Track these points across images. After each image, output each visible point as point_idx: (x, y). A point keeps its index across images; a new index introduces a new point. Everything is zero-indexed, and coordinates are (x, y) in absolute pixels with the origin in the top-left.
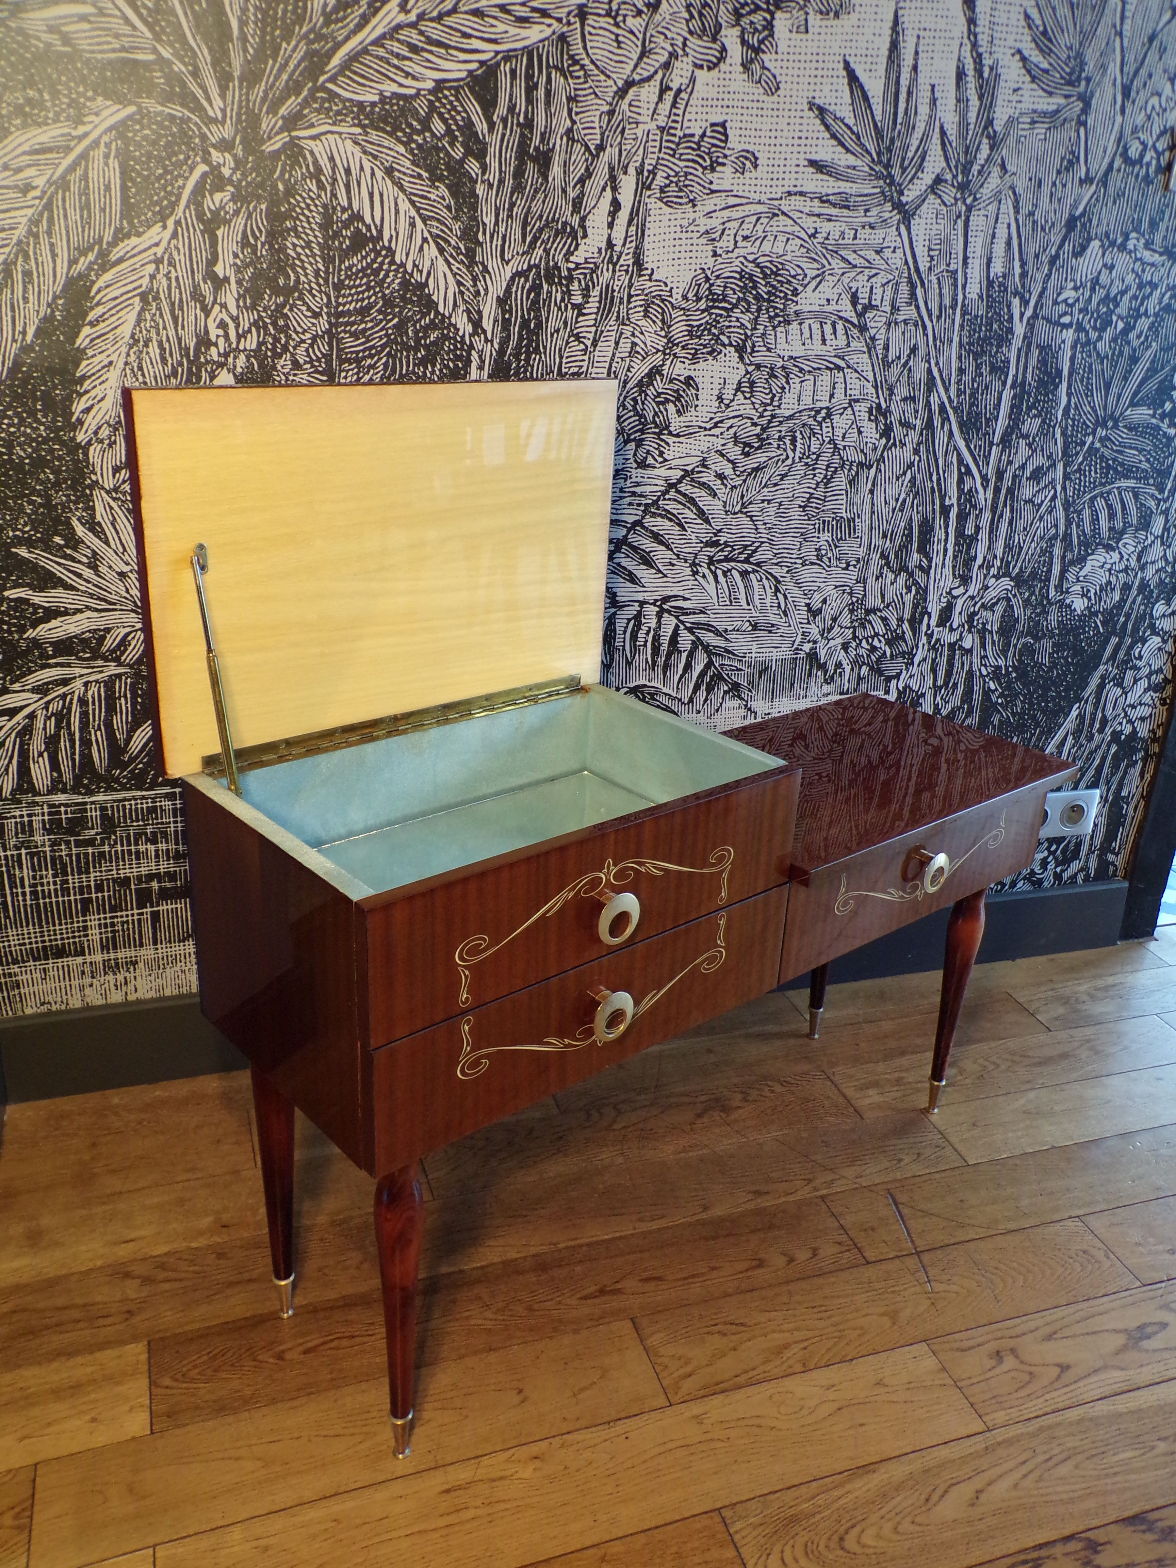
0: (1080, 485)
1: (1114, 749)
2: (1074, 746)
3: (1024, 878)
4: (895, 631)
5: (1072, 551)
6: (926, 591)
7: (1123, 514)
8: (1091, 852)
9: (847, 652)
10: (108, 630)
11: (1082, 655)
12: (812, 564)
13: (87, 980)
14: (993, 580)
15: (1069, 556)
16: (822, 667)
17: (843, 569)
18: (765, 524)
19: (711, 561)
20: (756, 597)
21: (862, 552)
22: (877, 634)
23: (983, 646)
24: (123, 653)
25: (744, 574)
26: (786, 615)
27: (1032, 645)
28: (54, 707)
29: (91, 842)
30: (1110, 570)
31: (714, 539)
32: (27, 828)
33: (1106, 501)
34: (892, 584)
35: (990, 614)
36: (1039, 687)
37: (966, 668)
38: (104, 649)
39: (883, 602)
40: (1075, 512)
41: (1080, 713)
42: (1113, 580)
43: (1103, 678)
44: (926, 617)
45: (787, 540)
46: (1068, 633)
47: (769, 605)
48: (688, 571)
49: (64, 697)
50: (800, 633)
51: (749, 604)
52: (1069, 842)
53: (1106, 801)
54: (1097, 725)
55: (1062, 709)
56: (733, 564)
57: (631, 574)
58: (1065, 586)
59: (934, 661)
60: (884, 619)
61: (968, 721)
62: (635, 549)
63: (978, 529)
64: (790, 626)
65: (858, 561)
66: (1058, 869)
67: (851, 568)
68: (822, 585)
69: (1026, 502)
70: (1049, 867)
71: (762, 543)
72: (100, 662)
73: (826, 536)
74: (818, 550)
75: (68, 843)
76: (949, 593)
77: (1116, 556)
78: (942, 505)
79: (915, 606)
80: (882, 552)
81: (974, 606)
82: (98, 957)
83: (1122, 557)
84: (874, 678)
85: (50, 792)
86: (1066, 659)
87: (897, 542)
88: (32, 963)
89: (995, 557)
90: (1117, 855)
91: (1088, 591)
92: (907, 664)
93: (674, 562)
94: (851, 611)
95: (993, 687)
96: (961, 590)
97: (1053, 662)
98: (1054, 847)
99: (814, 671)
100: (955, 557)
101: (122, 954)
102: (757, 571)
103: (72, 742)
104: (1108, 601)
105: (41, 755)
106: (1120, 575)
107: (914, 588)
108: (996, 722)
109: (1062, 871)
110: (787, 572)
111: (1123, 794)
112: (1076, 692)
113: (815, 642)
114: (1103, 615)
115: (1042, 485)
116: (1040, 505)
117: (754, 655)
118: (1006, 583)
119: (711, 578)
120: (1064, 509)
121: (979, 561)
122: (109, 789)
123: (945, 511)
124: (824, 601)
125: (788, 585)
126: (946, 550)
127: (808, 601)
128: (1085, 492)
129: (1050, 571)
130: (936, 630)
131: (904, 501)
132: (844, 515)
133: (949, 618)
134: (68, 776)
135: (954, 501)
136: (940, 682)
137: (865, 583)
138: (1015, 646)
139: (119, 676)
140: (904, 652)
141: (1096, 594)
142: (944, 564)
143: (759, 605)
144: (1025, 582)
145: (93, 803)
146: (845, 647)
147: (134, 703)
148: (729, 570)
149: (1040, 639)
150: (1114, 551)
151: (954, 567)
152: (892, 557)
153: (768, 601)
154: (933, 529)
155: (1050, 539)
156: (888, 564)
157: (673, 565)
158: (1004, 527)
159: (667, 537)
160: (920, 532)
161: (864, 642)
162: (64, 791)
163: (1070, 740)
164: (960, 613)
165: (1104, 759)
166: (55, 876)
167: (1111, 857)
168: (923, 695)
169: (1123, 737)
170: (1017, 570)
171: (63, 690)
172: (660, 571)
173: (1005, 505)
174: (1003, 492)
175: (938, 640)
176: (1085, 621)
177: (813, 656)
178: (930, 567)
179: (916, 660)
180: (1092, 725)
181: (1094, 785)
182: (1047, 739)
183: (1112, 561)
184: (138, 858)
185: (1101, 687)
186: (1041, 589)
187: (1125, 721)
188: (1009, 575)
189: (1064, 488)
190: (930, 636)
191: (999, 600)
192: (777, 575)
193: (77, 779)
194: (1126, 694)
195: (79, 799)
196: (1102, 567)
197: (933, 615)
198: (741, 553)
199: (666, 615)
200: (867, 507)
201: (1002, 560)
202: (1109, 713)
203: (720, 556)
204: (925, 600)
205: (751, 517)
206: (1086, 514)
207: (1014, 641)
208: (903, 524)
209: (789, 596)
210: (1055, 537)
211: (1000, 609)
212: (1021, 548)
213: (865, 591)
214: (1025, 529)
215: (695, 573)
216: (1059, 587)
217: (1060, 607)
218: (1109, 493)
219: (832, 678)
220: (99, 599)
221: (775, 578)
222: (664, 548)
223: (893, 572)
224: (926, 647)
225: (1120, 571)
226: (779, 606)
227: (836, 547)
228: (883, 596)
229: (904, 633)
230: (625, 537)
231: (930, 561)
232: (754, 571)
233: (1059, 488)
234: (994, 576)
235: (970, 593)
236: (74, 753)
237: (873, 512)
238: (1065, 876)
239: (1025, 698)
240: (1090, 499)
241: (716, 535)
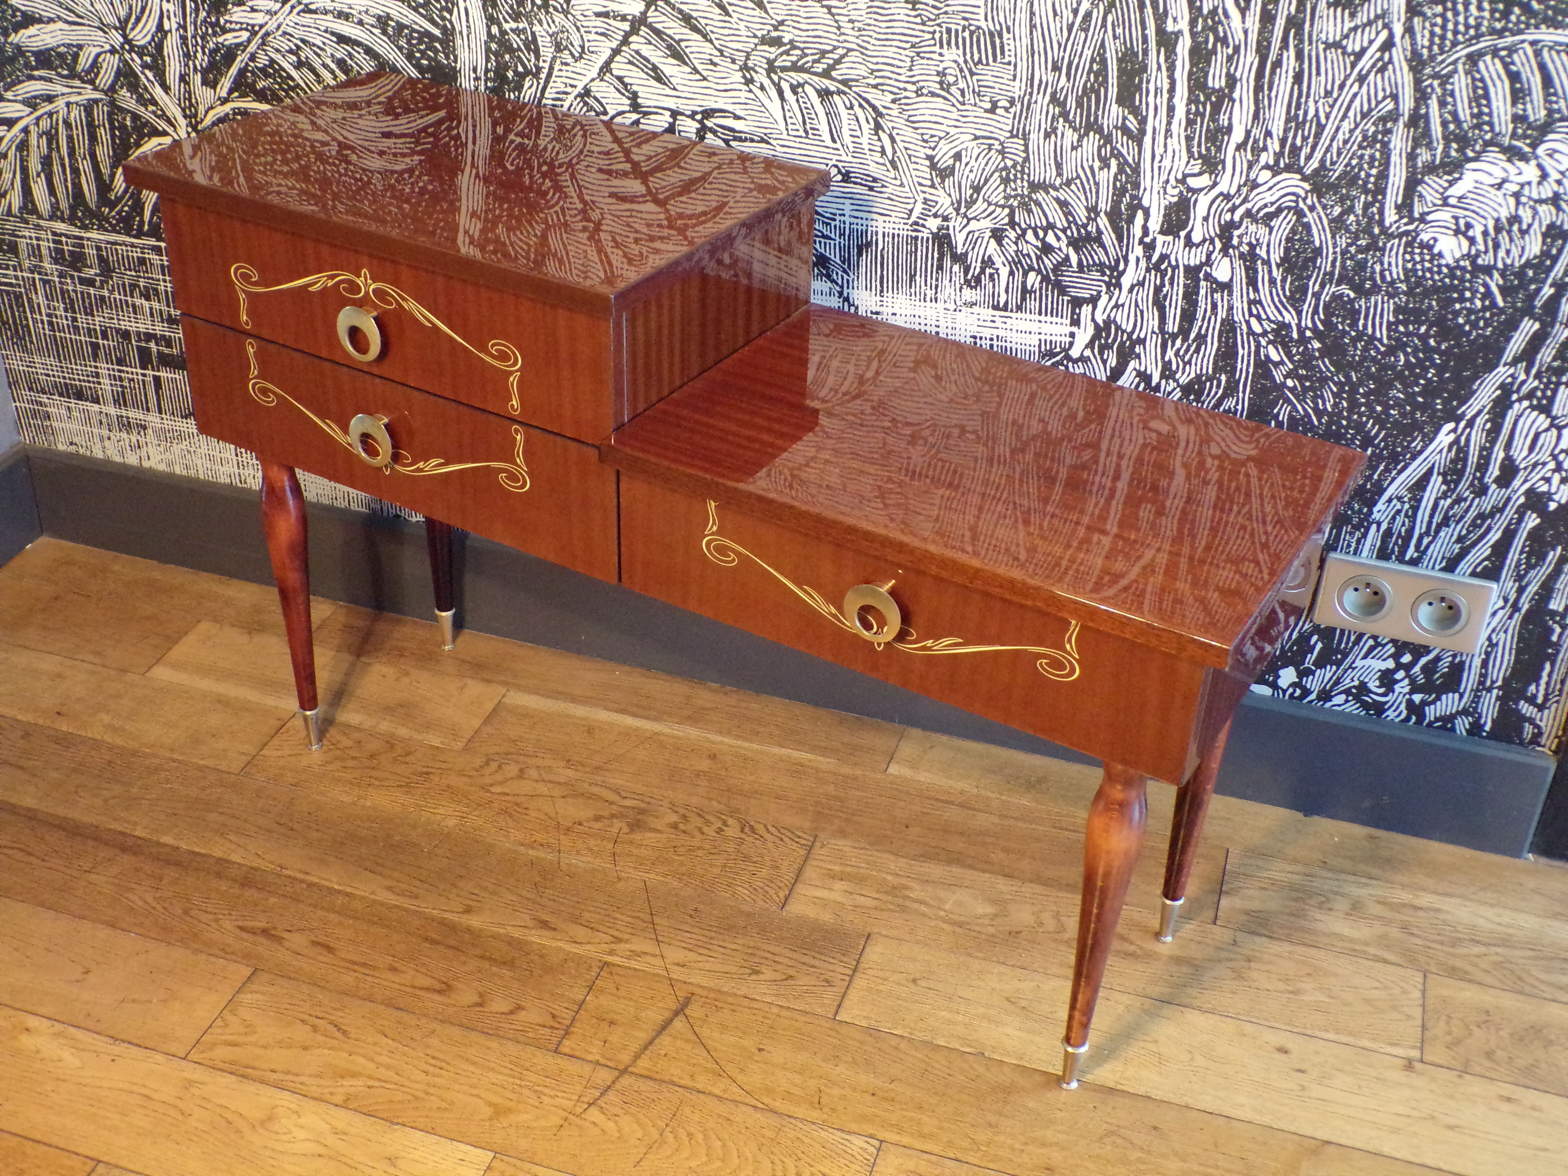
0: (1444, 27)
1: (1532, 521)
2: (1445, 496)
3: (1347, 692)
4: (1085, 226)
5: (1430, 146)
6: (1136, 170)
7: (1547, 95)
8: (1482, 685)
9: (1000, 244)
10: (80, 47)
11: (1457, 339)
12: (933, 94)
13: (105, 432)
14: (1266, 175)
15: (1424, 156)
16: (960, 259)
17: (986, 111)
18: (851, 21)
19: (771, 68)
20: (846, 133)
21: (1017, 89)
22: (1051, 226)
23: (1252, 282)
24: (97, 75)
25: (824, 94)
26: (895, 168)
27: (1351, 301)
28: (45, 124)
29: (90, 282)
30: (1517, 195)
31: (775, 34)
32: (36, 252)
33: (1506, 66)
34: (1074, 148)
35: (1263, 231)
36: (1370, 376)
37: (1222, 314)
38: (79, 68)
39: (1059, 174)
40: (1435, 76)
41: (1457, 441)
42: (1526, 215)
43: (1506, 389)
44: (1140, 213)
45: (890, 52)
46: (1427, 293)
47: (866, 147)
48: (738, 77)
49: (50, 114)
50: (920, 200)
51: (834, 141)
52: (1438, 659)
53: (1515, 608)
54: (1494, 471)
55: (1416, 426)
56: (806, 76)
57: (655, 68)
58: (1417, 211)
59: (1158, 290)
60: (1063, 204)
61: (1229, 403)
62: (658, 33)
63: (1232, 81)
64: (902, 185)
65: (1012, 102)
66: (1417, 698)
67: (998, 111)
68: (952, 131)
69: (1328, 46)
70: (1397, 687)
71: (850, 50)
72: (77, 83)
73: (952, 54)
74: (942, 74)
75: (72, 277)
76: (1183, 181)
77: (1530, 172)
78: (1161, 31)
79: (1120, 193)
80: (1054, 95)
81: (1233, 210)
82: (112, 410)
83: (1544, 176)
84: (1051, 295)
85: (51, 218)
86: (1424, 338)
87: (1080, 82)
88: (56, 397)
89: (1269, 134)
90: (1541, 708)
91: (1469, 226)
92: (1108, 285)
93: (716, 60)
94: (1006, 181)
95: (1274, 356)
96: (1204, 181)
97: (1397, 340)
98: (1407, 658)
99: (947, 262)
100: (1190, 123)
101: (134, 414)
102: (845, 93)
103: (63, 166)
104: (1515, 252)
105: (38, 175)
106: (1543, 209)
107: (1114, 163)
108: (1284, 416)
109: (1424, 703)
110: (894, 101)
111: (1553, 606)
112: (1446, 402)
113: (946, 219)
114: (1503, 275)
115: (1362, 18)
116: (1359, 55)
117: (848, 220)
118: (1292, 182)
119: (773, 93)
120: (1411, 68)
121: (1238, 135)
122: (101, 228)
123: (1167, 41)
124: (958, 157)
125: (894, 120)
126: (1171, 109)
127: (930, 152)
128: (1455, 44)
129: (1383, 175)
130: (1160, 239)
131: (1088, 15)
132: (983, 24)
133: (1183, 224)
134: (64, 205)
135: (1184, 25)
136: (1172, 327)
137: (1025, 137)
138: (1317, 296)
139: (96, 101)
140: (1102, 264)
141: (1485, 233)
142: (1168, 132)
143: (851, 145)
144: (1334, 187)
145: (88, 239)
146: (997, 235)
147: (113, 136)
148: (801, 85)
149: (1368, 294)
150: (1527, 161)
151: (1189, 139)
152: (1071, 103)
153: (864, 140)
154: (1144, 68)
155: (1383, 119)
156: (1065, 115)
157: (715, 65)
158: (1284, 83)
159: (703, 21)
160: (1121, 72)
161: (1030, 233)
162: (63, 221)
163: (1436, 484)
164: (1206, 219)
165: (1509, 535)
166: (66, 310)
167: (1526, 709)
168: (1142, 342)
169: (1553, 506)
170: (1314, 164)
171: (49, 107)
172: (697, 72)
173: (1285, 45)
174: (1280, 23)
175: (1164, 257)
176: (1462, 280)
177: (942, 239)
178: (1142, 132)
179: (1127, 281)
180: (1483, 466)
181: (1491, 573)
182: (1387, 470)
183: (1522, 179)
184: (135, 313)
185: (1501, 406)
186: (1367, 206)
187: (1556, 478)
188: (1300, 171)
189: (1409, 30)
190: (1149, 248)
191: (1279, 210)
192: (877, 104)
193: (73, 208)
194: (1560, 429)
195: (77, 232)
196: (1499, 186)
197: (1153, 212)
198: (817, 61)
199: (709, 135)
200: (1023, 17)
201: (1283, 142)
202: (1520, 452)
203: (784, 61)
204: (1137, 186)
205: (829, 8)
206: (1461, 83)
207: (1313, 286)
208: (1088, 53)
209: (898, 139)
210: (1393, 116)
211: (1283, 225)
212: (1321, 128)
213: (1026, 151)
214: (1328, 94)
215: (749, 82)
216: (1405, 207)
217: (1409, 244)
218: (1512, 50)
219: (978, 280)
220: (67, 9)
221: (874, 108)
222: (699, 37)
223: (1075, 130)
224: (1143, 264)
225: (1541, 201)
226: (883, 152)
227: (972, 74)
228: (1059, 166)
229: (1099, 232)
230: (644, 14)
231: (1143, 122)
232: (839, 92)
233: (1398, 29)
234: (1267, 167)
235: (1223, 187)
236: (66, 180)
237: (1033, 26)
238: (1431, 713)
239: (1341, 390)
240: (1469, 56)
241: (776, 29)
